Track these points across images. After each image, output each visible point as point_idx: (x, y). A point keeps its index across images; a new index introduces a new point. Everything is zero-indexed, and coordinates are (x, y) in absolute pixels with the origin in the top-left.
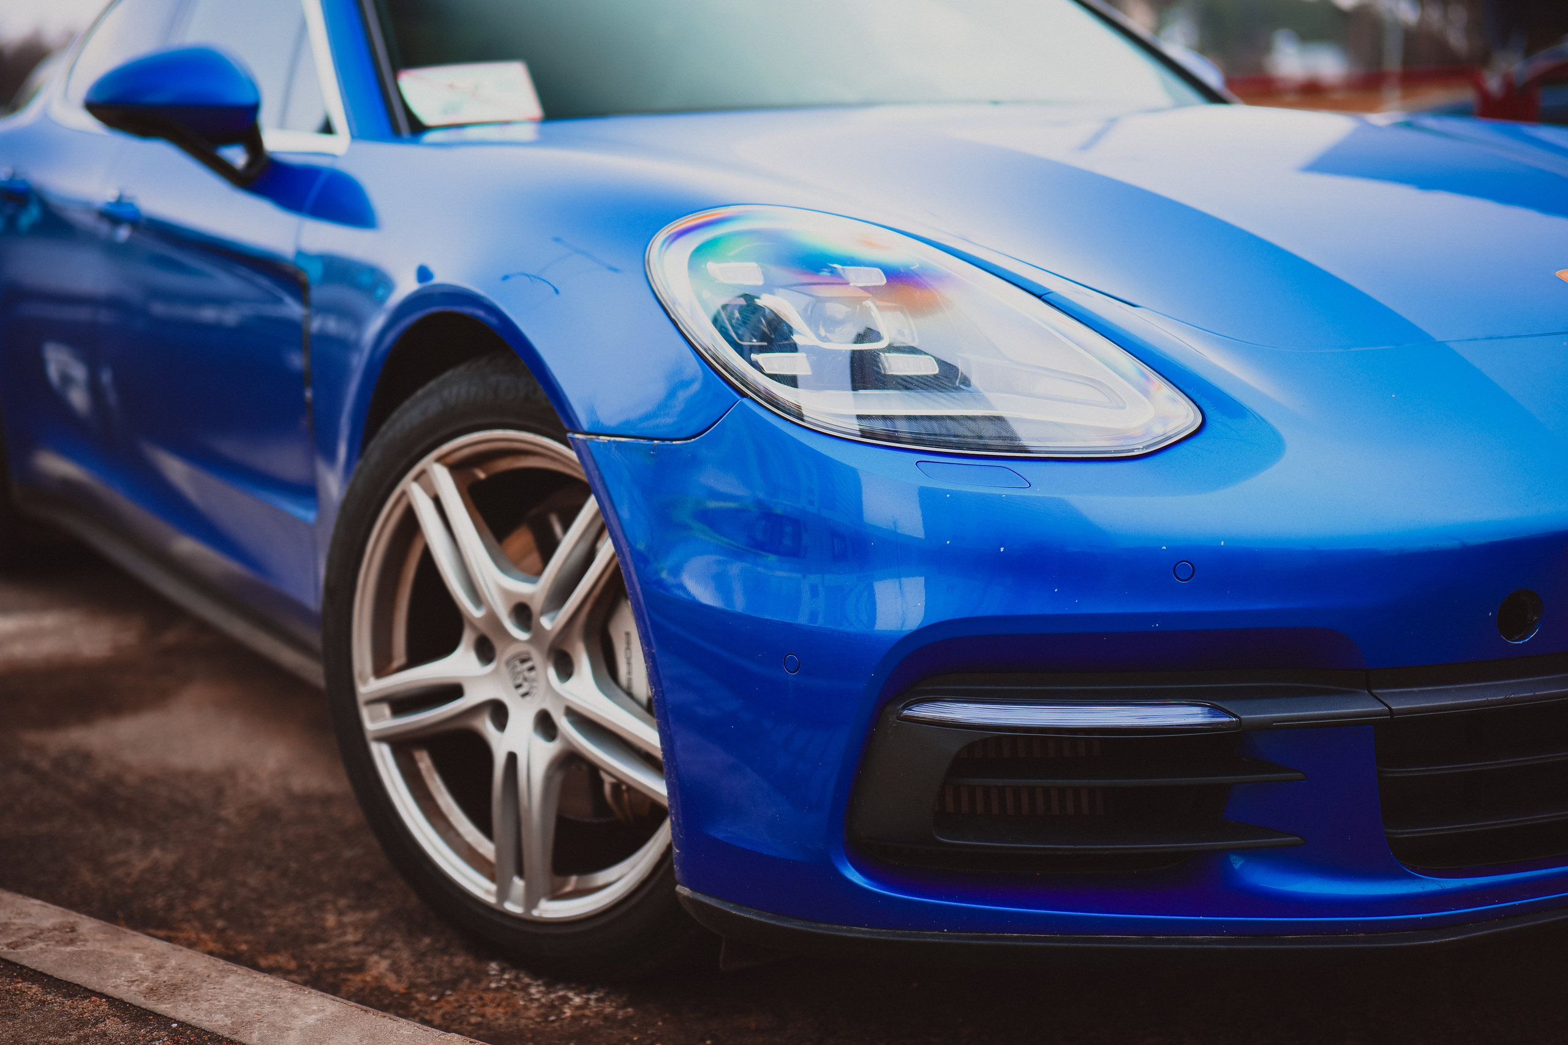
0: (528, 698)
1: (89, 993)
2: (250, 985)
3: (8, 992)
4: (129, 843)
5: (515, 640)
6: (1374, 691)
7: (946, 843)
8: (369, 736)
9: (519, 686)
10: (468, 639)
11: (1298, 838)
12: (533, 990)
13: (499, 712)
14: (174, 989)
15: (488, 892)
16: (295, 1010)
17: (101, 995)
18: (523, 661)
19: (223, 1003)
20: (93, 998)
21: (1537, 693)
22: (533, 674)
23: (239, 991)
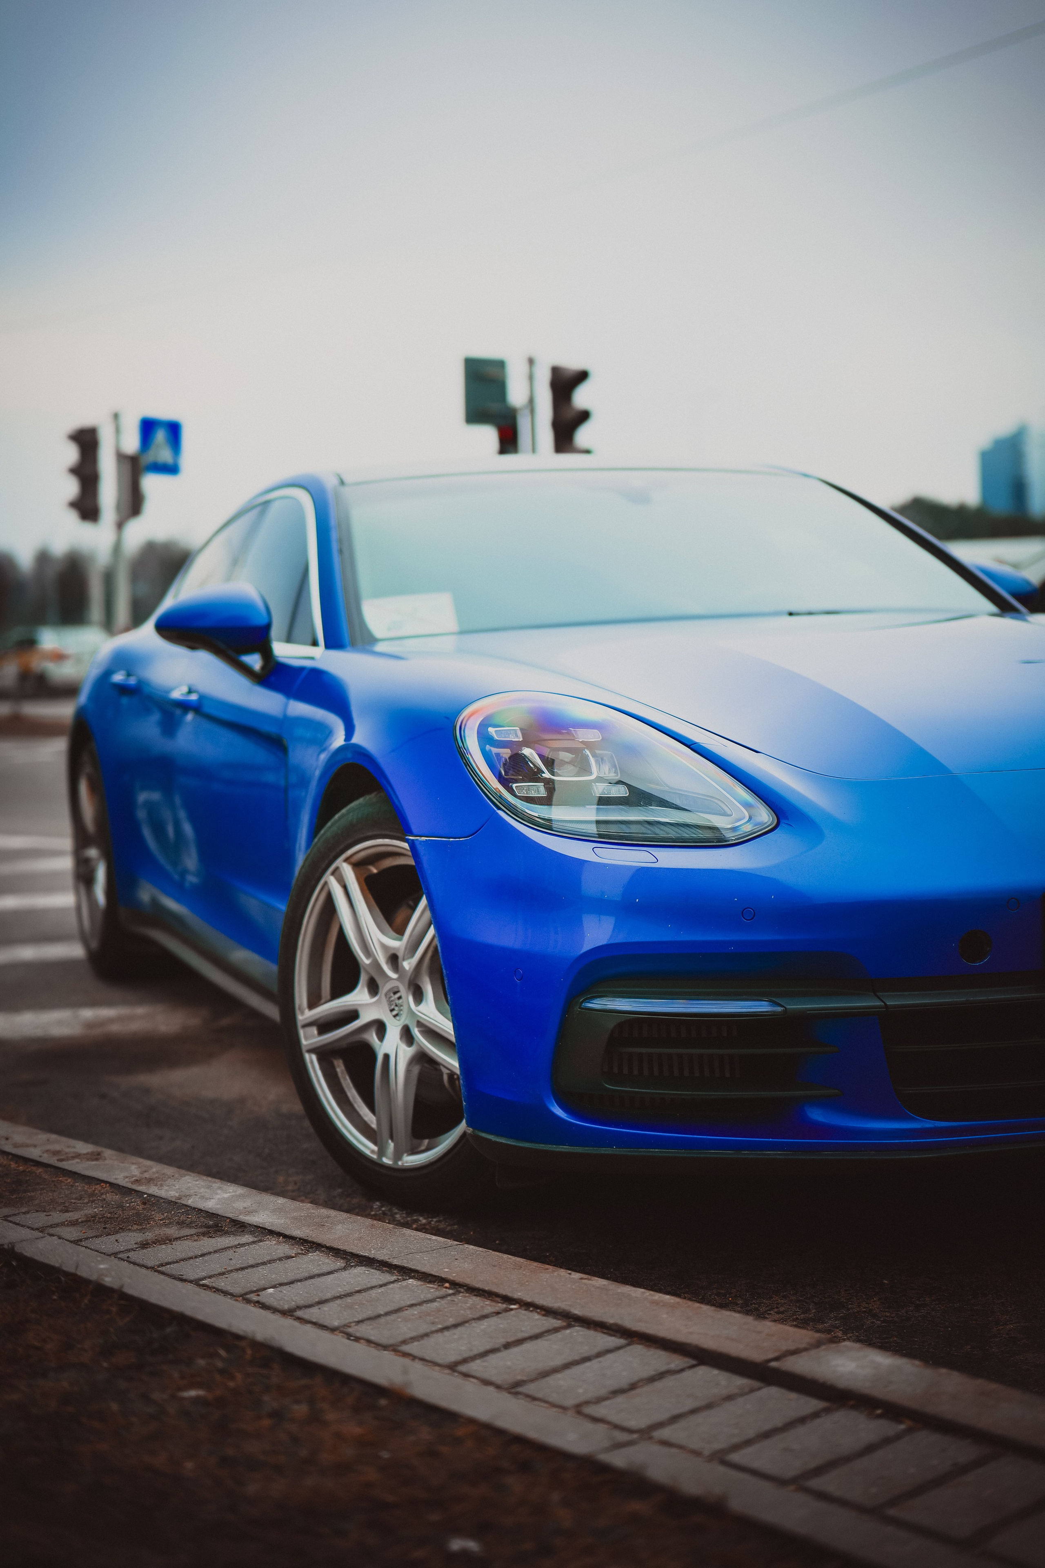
0: (398, 1018)
1: (100, 1181)
2: (197, 1181)
3: (53, 1181)
4: (161, 1138)
5: (391, 979)
6: (878, 994)
7: (612, 1089)
8: (304, 1049)
9: (392, 1010)
10: (363, 979)
11: (837, 1091)
12: (398, 1216)
13: (380, 1027)
14: (150, 1181)
15: (373, 1152)
16: (219, 1191)
17: (106, 1182)
18: (395, 993)
19: (177, 1187)
20: (102, 1184)
21: (990, 998)
22: (400, 1001)
23: (189, 1183)
